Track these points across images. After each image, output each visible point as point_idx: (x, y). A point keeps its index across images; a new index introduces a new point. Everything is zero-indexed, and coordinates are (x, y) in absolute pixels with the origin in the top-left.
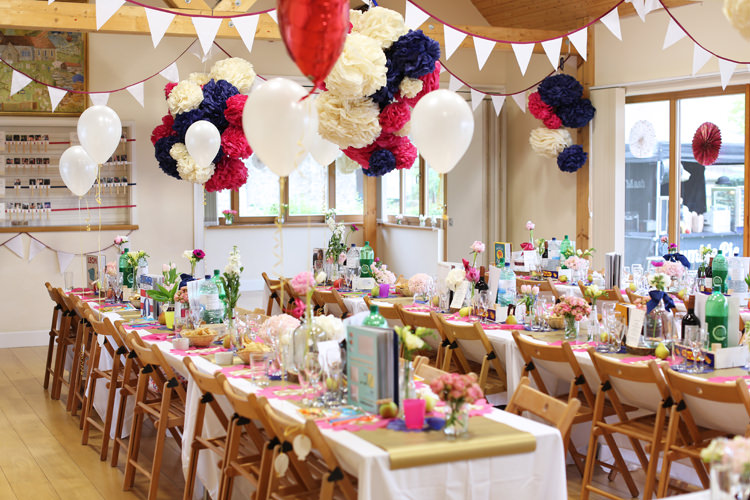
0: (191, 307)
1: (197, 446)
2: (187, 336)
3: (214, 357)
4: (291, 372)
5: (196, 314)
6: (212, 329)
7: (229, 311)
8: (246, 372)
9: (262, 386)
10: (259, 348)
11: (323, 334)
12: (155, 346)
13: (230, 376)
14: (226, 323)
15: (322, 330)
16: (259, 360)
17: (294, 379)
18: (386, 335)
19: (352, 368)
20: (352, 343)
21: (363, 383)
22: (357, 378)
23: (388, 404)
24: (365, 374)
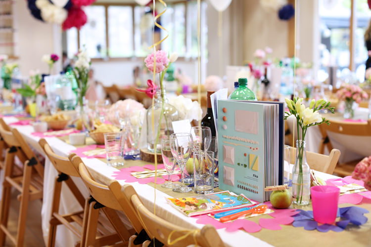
0: (49, 97)
1: (54, 223)
2: (46, 121)
3: (68, 139)
4: (144, 151)
5: (53, 103)
6: (66, 115)
7: (80, 100)
8: (100, 152)
9: (118, 167)
10: (109, 129)
11: (176, 113)
12: (15, 130)
13: (84, 156)
14: (78, 109)
15: (174, 110)
16: (112, 141)
17: (149, 159)
18: (272, 108)
19: (226, 147)
20: (226, 119)
21: (242, 165)
22: (233, 160)
23: (283, 191)
24: (245, 155)
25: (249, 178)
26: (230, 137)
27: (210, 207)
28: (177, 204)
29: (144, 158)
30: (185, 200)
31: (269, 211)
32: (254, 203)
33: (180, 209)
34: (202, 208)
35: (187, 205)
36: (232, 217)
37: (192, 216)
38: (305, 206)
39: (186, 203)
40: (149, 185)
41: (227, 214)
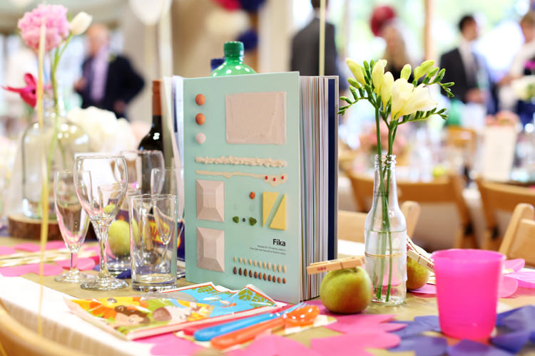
18: (317, 82)
19: (202, 183)
20: (204, 119)
21: (244, 220)
22: (221, 212)
23: (355, 270)
24: (252, 196)
25: (261, 248)
26: (213, 160)
27: (179, 315)
28: (95, 313)
29: (16, 233)
30: (116, 301)
31: (324, 320)
32: (280, 305)
33: (104, 324)
34: (159, 319)
35: (119, 315)
36: (240, 337)
37: (136, 340)
38: (398, 306)
39: (117, 310)
40: (25, 278)
41: (224, 330)
